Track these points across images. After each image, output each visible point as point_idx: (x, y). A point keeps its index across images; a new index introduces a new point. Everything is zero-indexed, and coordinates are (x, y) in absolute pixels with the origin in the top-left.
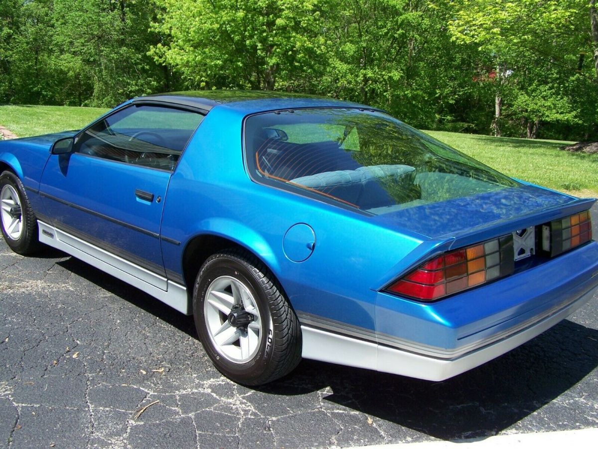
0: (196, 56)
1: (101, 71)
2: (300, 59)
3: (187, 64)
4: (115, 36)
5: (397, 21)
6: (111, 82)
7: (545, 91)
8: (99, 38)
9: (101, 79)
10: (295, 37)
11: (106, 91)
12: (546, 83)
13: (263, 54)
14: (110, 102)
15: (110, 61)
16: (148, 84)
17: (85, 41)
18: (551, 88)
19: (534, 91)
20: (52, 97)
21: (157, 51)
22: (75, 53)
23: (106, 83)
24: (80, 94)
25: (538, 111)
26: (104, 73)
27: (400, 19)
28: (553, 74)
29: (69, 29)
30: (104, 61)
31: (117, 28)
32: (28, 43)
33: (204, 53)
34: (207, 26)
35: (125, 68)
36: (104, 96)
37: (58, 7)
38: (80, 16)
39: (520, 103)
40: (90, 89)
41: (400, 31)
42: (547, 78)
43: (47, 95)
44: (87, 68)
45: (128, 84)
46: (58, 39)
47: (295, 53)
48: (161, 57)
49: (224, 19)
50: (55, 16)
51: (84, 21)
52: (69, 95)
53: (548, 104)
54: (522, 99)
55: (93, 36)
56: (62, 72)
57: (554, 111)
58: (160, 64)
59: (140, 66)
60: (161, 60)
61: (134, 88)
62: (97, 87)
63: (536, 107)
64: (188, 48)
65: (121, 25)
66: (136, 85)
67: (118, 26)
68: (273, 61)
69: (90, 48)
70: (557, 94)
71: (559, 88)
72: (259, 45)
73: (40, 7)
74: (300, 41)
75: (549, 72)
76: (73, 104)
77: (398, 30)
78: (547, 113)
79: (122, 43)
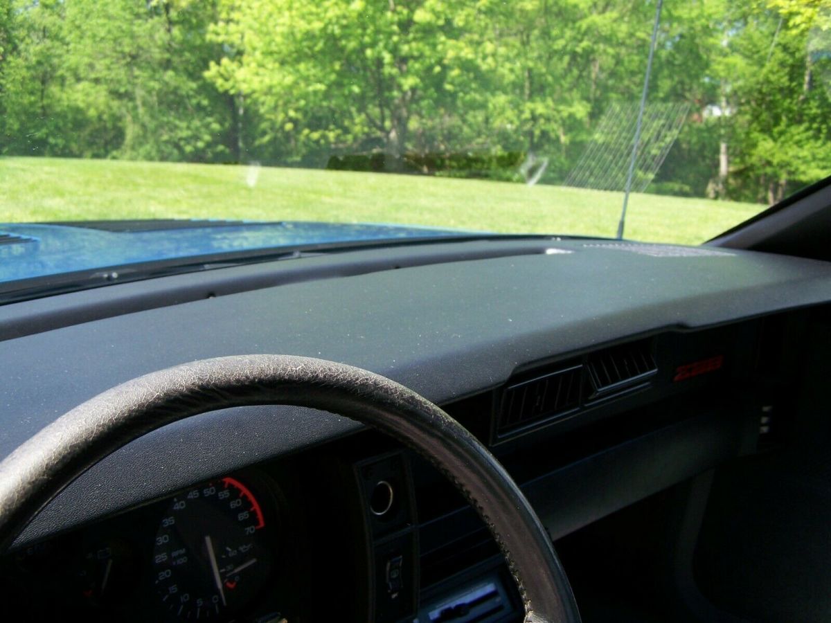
0: (284, 77)
1: (135, 108)
2: (453, 79)
3: (269, 91)
4: (157, 54)
5: (579, 28)
6: (151, 125)
7: (799, 134)
8: (134, 57)
9: (136, 118)
10: (444, 43)
11: (144, 137)
12: (800, 122)
13: (395, 71)
14: (149, 153)
15: (149, 92)
16: (207, 126)
17: (112, 63)
18: (807, 129)
19: (781, 133)
20: (65, 147)
21: (222, 70)
22: (97, 81)
23: (143, 126)
24: (106, 143)
25: (788, 164)
26: (141, 110)
27: (584, 24)
28: (811, 109)
29: (87, 45)
30: (139, 93)
31: (160, 43)
32: (28, 68)
33: (298, 71)
34: (302, 26)
35: (173, 102)
36: (141, 144)
37: (71, 12)
38: (104, 25)
39: (762, 153)
40: (119, 135)
41: (585, 44)
42: (801, 115)
43: (56, 145)
44: (115, 104)
45: (176, 127)
46: (72, 60)
47: (445, 68)
48: (226, 80)
49: (330, 14)
50: (66, 26)
51: (109, 32)
52: (91, 144)
53: (805, 153)
54: (765, 146)
55: (124, 55)
56: (78, 110)
57: (813, 164)
58: (226, 92)
59: (194, 101)
60: (228, 85)
61: (185, 134)
62: (131, 131)
63: (786, 158)
64: (271, 64)
65: (167, 37)
66: (188, 128)
67: (161, 39)
68: (408, 82)
69: (120, 73)
70: (816, 138)
71: (819, 130)
72: (387, 57)
73: (46, 15)
74: (452, 49)
75: (805, 106)
76: (96, 156)
77: (581, 41)
78: (802, 168)
79: (167, 65)
